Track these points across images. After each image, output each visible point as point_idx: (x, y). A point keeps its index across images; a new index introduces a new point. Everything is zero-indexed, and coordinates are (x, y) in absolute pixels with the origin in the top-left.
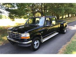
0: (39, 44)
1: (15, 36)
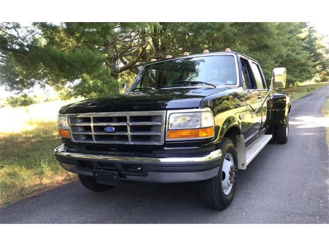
1: (128, 133)
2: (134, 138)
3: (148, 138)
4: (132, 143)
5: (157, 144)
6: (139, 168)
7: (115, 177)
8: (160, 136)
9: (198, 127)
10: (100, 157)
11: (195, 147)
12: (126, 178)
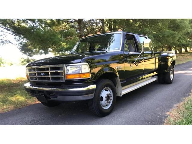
0: (112, 98)
1: (50, 76)
2: (53, 78)
3: (59, 78)
4: (52, 81)
5: (62, 81)
6: (54, 94)
7: (44, 98)
8: (62, 77)
9: (81, 73)
10: (41, 88)
11: (81, 83)
12: (50, 98)
